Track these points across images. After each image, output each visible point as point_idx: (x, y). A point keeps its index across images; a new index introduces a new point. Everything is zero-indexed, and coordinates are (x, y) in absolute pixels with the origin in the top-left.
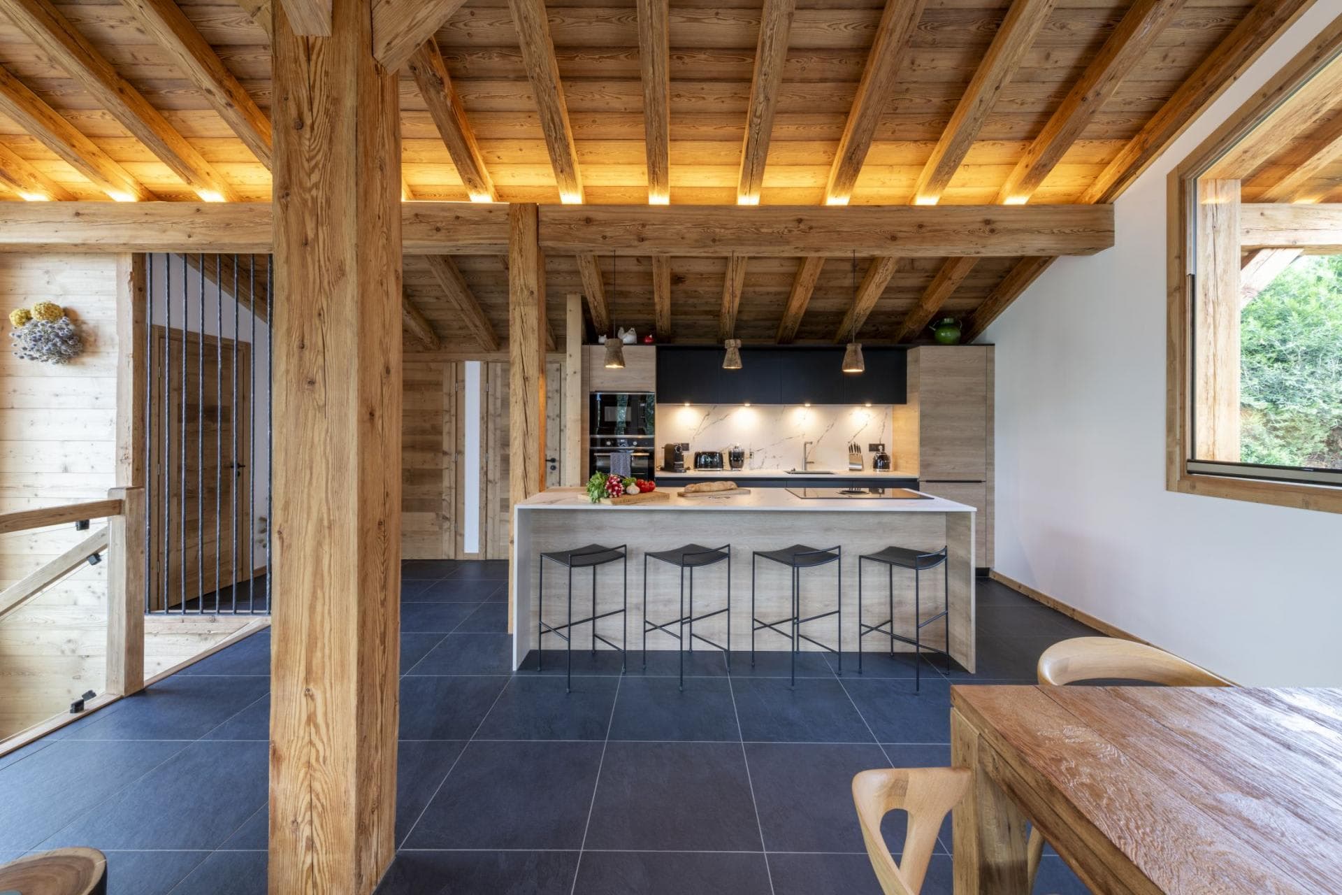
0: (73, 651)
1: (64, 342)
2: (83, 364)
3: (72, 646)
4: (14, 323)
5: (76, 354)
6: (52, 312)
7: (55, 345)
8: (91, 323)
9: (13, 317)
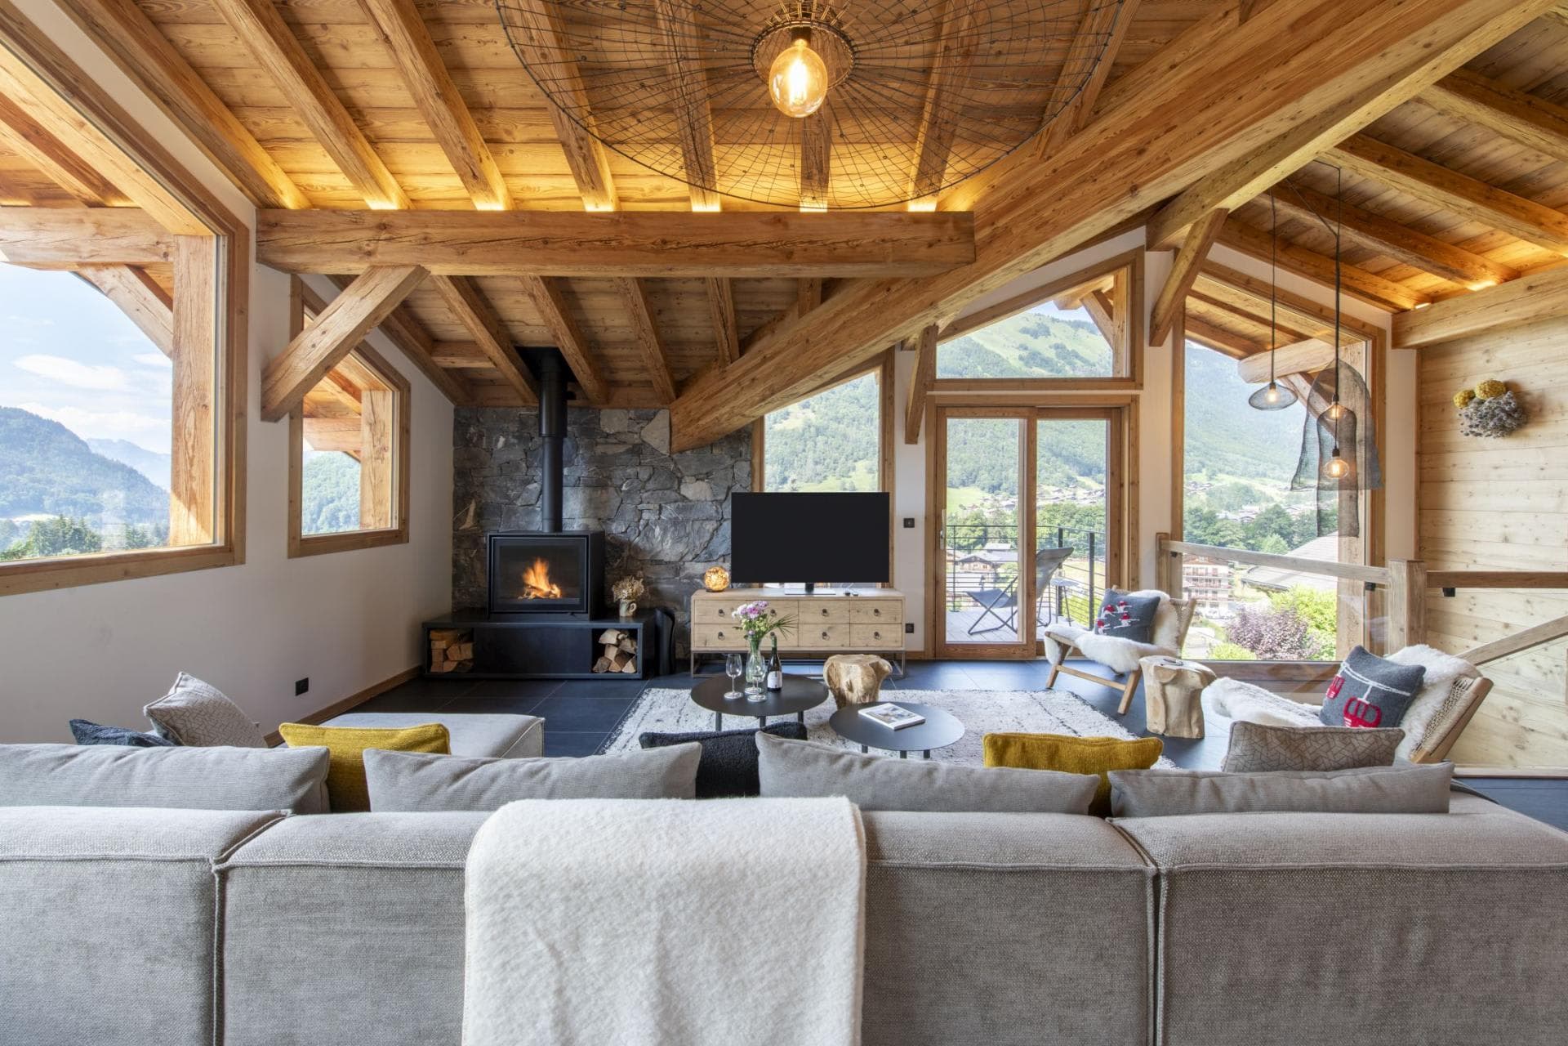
0: (1516, 720)
1: (1509, 415)
2: (1527, 436)
3: (1513, 714)
4: (1458, 404)
5: (1520, 426)
6: (1497, 388)
7: (1500, 419)
8: (1536, 393)
9: (1457, 400)
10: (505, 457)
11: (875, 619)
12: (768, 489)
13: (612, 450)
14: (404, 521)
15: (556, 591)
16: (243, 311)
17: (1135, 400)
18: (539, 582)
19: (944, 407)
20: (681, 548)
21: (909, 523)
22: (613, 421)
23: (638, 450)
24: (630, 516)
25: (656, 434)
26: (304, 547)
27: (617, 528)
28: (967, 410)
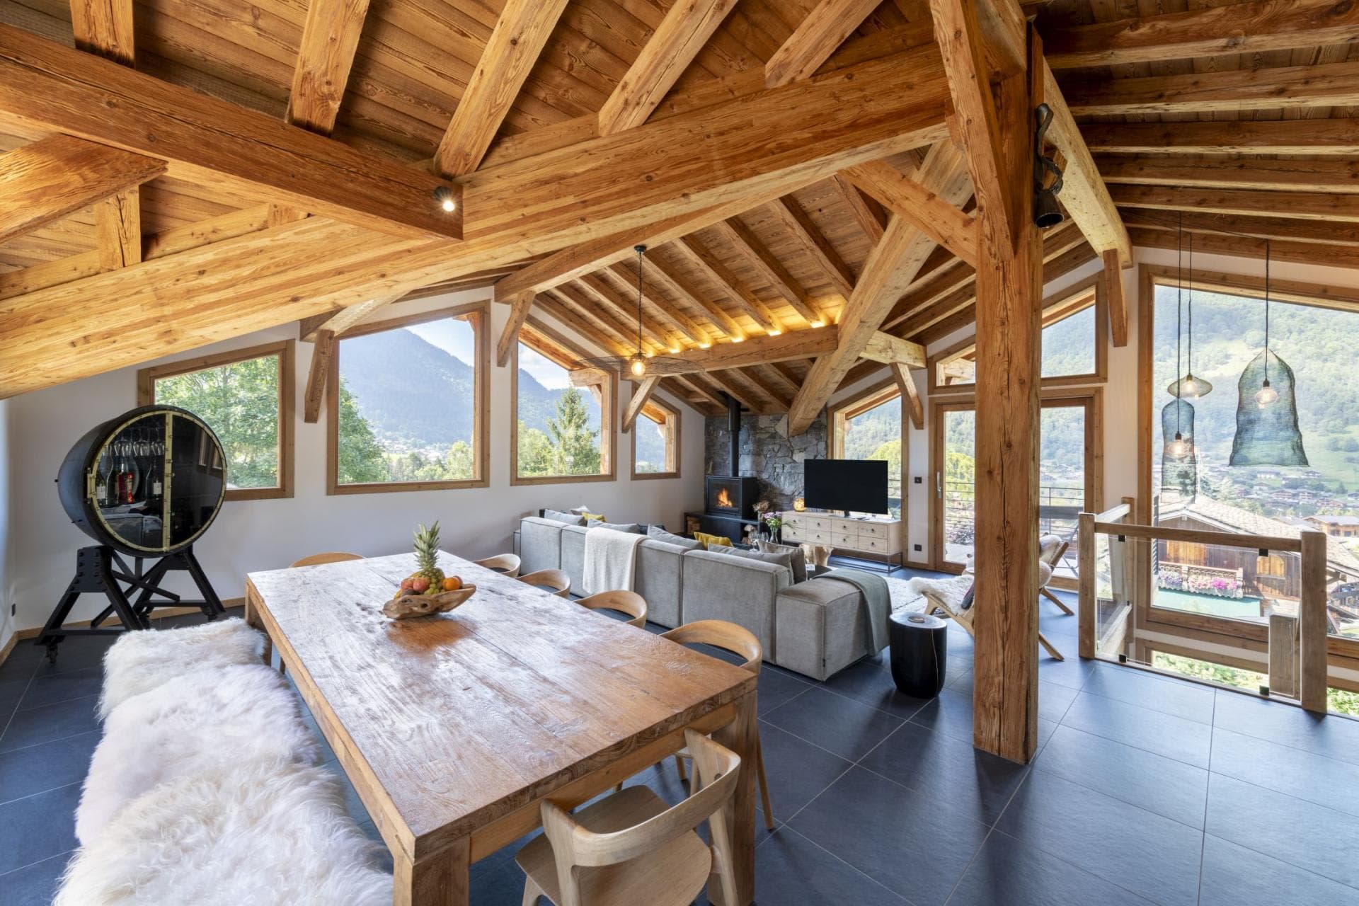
10: (722, 440)
11: (872, 535)
12: (837, 457)
13: (764, 436)
14: (678, 469)
15: (730, 504)
16: (616, 399)
17: (1099, 391)
18: (724, 500)
19: (942, 405)
20: (792, 488)
21: (918, 480)
22: (764, 421)
23: (774, 436)
24: (770, 470)
25: (781, 428)
26: (636, 477)
27: (765, 476)
28: (959, 406)
